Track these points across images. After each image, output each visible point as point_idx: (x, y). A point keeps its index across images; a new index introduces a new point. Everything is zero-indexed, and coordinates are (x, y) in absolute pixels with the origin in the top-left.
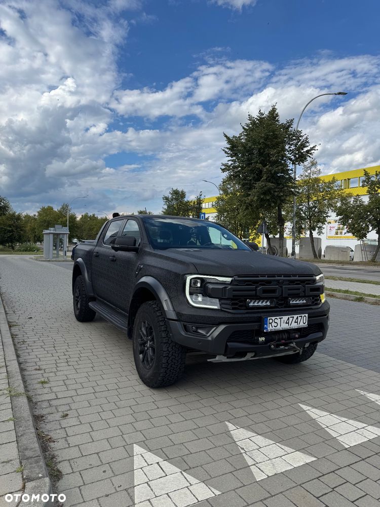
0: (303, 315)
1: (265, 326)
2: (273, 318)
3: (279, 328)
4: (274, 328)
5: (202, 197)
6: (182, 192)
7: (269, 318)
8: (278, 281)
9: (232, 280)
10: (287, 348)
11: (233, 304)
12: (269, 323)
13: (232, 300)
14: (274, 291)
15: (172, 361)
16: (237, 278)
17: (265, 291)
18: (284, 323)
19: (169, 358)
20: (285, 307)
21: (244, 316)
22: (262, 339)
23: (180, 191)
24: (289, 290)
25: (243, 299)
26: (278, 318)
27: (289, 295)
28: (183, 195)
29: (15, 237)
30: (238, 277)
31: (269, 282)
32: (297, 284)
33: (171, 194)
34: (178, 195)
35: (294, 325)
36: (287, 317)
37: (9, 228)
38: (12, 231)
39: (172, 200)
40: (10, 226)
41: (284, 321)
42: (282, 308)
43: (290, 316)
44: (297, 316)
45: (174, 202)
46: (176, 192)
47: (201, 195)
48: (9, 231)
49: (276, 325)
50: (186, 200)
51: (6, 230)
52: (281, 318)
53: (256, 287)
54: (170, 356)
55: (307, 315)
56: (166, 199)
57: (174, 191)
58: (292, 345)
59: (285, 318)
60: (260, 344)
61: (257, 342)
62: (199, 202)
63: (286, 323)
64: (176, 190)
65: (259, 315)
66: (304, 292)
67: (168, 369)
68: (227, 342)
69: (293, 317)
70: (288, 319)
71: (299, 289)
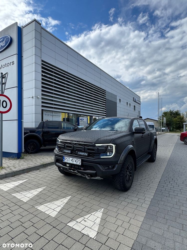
0: (79, 160)
2: (66, 157)
10: (73, 171)
14: (70, 147)
20: (75, 155)
21: (60, 154)
24: (76, 147)
26: (68, 158)
32: (81, 146)
36: (72, 158)
42: (74, 154)
53: (65, 145)
55: (80, 160)
59: (71, 159)
70: (72, 159)
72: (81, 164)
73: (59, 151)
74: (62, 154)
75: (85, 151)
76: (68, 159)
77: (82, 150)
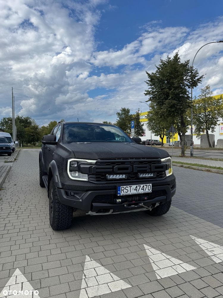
0: (148, 185)
1: (119, 192)
2: (125, 187)
3: (129, 193)
4: (125, 193)
5: (140, 112)
6: (128, 109)
7: (121, 187)
8: (130, 162)
9: (96, 162)
10: (136, 206)
11: (97, 178)
12: (122, 190)
13: (96, 175)
15: (62, 214)
16: (99, 160)
17: (119, 169)
18: (133, 190)
19: (60, 212)
20: (135, 179)
21: (104, 185)
22: (119, 200)
23: (127, 109)
24: (138, 168)
25: (104, 174)
26: (128, 186)
27: (138, 171)
28: (128, 111)
29: (35, 139)
30: (101, 160)
31: (123, 163)
32: (144, 164)
33: (121, 111)
34: (125, 111)
35: (141, 191)
37: (32, 134)
38: (34, 135)
39: (122, 114)
40: (32, 133)
41: (133, 189)
42: (133, 180)
43: (138, 185)
44: (143, 185)
45: (123, 116)
46: (124, 110)
47: (139, 111)
48: (32, 136)
49: (127, 191)
50: (130, 114)
51: (30, 135)
52: (130, 187)
53: (113, 167)
54: (60, 211)
55: (151, 185)
56: (119, 114)
57: (123, 109)
58: (140, 204)
59: (134, 187)
60: (118, 204)
61: (116, 203)
62: (138, 115)
63: (135, 190)
64: (124, 108)
65: (115, 185)
66: (150, 169)
67: (60, 219)
68: (92, 202)
69: (140, 186)
70: (137, 187)
71: (146, 167)
72: (151, 190)
73: (97, 181)
74: (106, 183)
75: (151, 170)
76: (129, 189)
77: (146, 170)
